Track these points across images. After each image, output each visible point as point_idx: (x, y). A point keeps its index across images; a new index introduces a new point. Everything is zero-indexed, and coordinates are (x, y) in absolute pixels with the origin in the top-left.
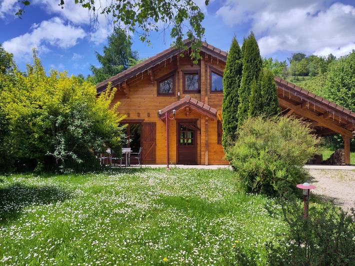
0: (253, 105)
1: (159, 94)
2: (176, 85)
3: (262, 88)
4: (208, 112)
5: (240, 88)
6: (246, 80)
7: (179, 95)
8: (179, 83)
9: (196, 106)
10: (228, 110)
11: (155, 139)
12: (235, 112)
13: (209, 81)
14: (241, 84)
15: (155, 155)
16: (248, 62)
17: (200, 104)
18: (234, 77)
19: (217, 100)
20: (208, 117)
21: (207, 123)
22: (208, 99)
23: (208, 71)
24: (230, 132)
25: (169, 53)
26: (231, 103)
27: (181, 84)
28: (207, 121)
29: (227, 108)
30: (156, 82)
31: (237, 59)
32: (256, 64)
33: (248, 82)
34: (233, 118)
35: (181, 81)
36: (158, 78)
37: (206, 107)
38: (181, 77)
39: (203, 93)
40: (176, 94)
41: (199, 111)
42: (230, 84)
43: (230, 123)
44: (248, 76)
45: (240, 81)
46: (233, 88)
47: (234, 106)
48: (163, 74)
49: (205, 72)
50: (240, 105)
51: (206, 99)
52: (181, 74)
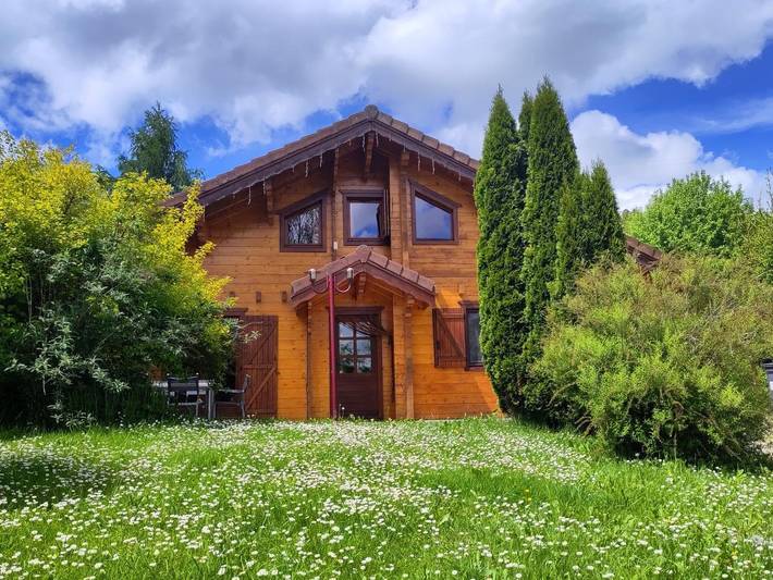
0: (568, 246)
1: (286, 246)
2: (329, 224)
3: (584, 206)
4: (415, 286)
5: (526, 208)
6: (543, 188)
7: (336, 247)
8: (333, 220)
9: (383, 270)
10: (497, 262)
11: (276, 359)
12: (514, 268)
13: (409, 215)
14: (528, 200)
15: (275, 398)
16: (543, 146)
17: (394, 267)
18: (505, 183)
19: (431, 260)
20: (413, 298)
21: (407, 315)
22: (410, 257)
23: (408, 191)
24: (506, 317)
25: (315, 145)
26: (505, 246)
27: (340, 224)
28: (409, 309)
29: (492, 258)
30: (277, 217)
31: (511, 142)
32: (565, 151)
33: (547, 193)
34: (512, 282)
35: (340, 215)
36: (284, 205)
37: (408, 274)
38: (341, 205)
39: (395, 243)
40: (329, 245)
41: (394, 283)
42: (499, 200)
43: (504, 294)
44: (548, 179)
45: (522, 192)
46: (507, 210)
47: (513, 254)
48: (294, 199)
49: (400, 194)
50: (529, 250)
51: (406, 256)
52: (339, 198)
